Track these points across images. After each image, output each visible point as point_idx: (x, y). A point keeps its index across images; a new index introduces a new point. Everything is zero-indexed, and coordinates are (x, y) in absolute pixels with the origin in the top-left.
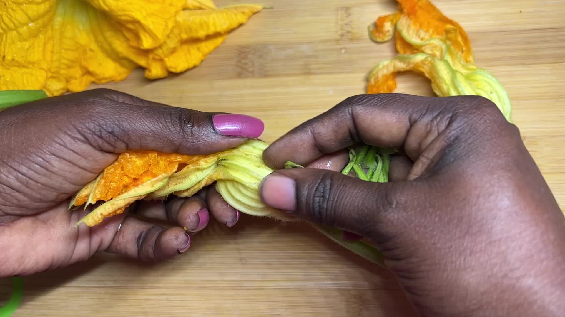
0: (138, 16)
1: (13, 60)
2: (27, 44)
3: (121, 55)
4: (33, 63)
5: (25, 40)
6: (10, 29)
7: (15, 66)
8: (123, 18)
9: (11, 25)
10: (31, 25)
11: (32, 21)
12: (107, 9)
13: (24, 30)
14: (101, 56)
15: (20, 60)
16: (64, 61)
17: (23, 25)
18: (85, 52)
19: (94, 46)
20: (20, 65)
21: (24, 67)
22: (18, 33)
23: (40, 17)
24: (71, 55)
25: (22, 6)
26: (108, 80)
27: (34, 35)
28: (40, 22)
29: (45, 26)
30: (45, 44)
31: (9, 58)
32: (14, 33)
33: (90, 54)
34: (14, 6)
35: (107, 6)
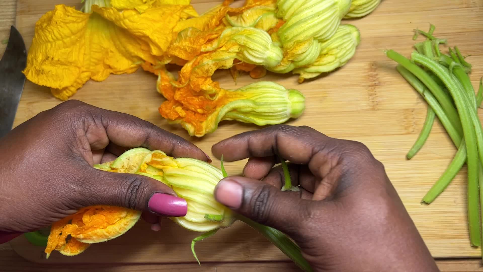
0: (147, 33)
1: (59, 60)
2: (69, 50)
3: (133, 55)
4: (71, 63)
5: (67, 47)
6: (58, 39)
7: (59, 64)
8: (137, 34)
9: (59, 37)
10: (72, 37)
11: (73, 34)
12: (126, 28)
13: (67, 40)
14: (118, 56)
15: (63, 60)
16: (93, 60)
17: (67, 37)
18: (107, 53)
19: (113, 49)
20: (62, 64)
21: (65, 65)
22: (64, 42)
23: (79, 31)
24: (98, 56)
25: (68, 25)
26: (122, 72)
27: (73, 43)
28: (78, 35)
29: (80, 37)
30: (80, 49)
31: (56, 59)
32: (60, 42)
33: (110, 54)
34: (62, 24)
35: (126, 26)
